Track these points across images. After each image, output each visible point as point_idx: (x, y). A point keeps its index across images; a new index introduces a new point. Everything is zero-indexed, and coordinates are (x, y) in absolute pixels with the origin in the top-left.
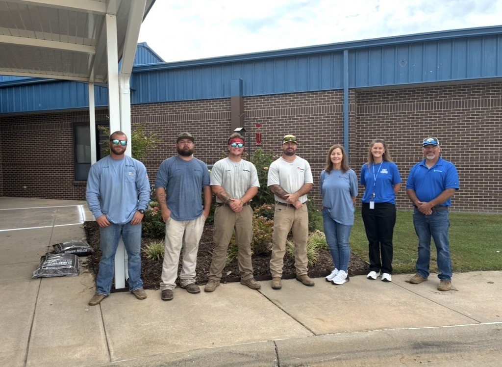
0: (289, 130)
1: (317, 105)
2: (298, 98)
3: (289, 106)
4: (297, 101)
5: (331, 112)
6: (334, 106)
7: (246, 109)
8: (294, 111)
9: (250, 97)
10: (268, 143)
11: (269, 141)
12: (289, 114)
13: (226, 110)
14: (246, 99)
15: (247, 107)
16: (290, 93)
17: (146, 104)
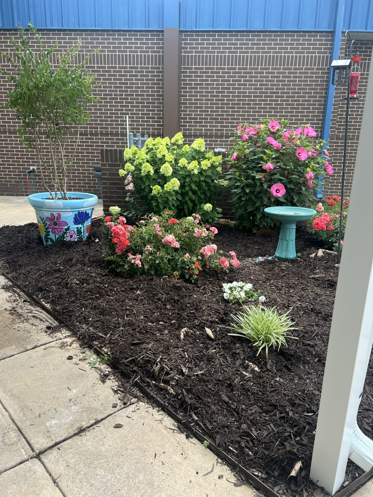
0: (248, 89)
1: (292, 53)
2: (265, 40)
3: (252, 52)
4: (263, 44)
5: (311, 65)
6: (316, 56)
7: (185, 52)
8: (258, 61)
9: (191, 32)
10: (216, 108)
11: (218, 104)
12: (250, 65)
13: (152, 52)
14: (185, 36)
15: (187, 48)
16: (254, 32)
17: (10, 30)
